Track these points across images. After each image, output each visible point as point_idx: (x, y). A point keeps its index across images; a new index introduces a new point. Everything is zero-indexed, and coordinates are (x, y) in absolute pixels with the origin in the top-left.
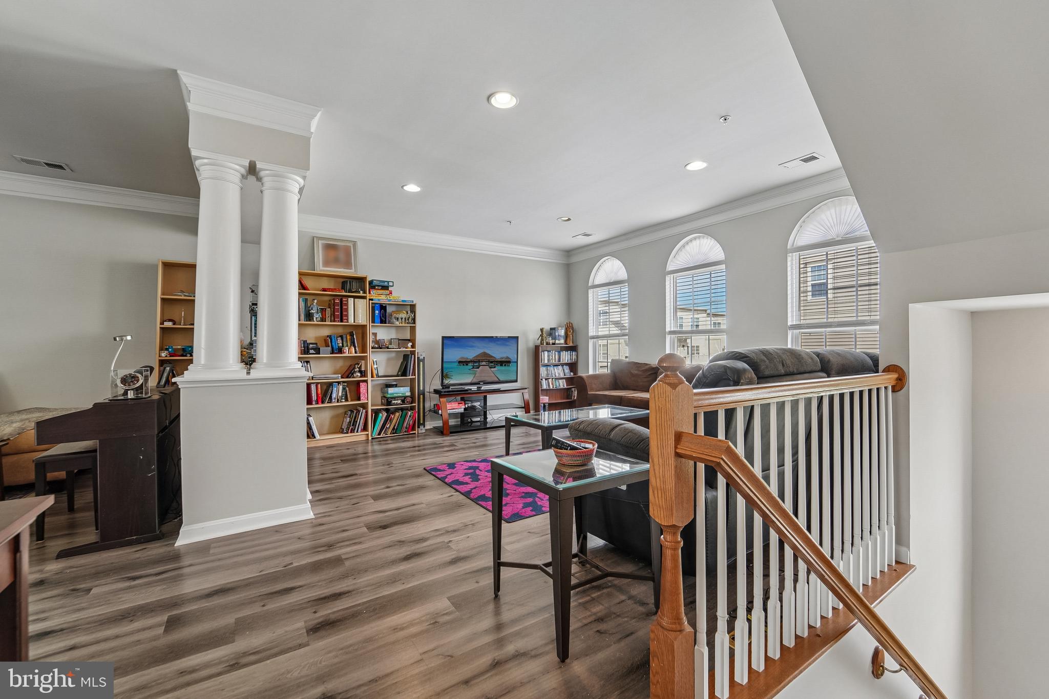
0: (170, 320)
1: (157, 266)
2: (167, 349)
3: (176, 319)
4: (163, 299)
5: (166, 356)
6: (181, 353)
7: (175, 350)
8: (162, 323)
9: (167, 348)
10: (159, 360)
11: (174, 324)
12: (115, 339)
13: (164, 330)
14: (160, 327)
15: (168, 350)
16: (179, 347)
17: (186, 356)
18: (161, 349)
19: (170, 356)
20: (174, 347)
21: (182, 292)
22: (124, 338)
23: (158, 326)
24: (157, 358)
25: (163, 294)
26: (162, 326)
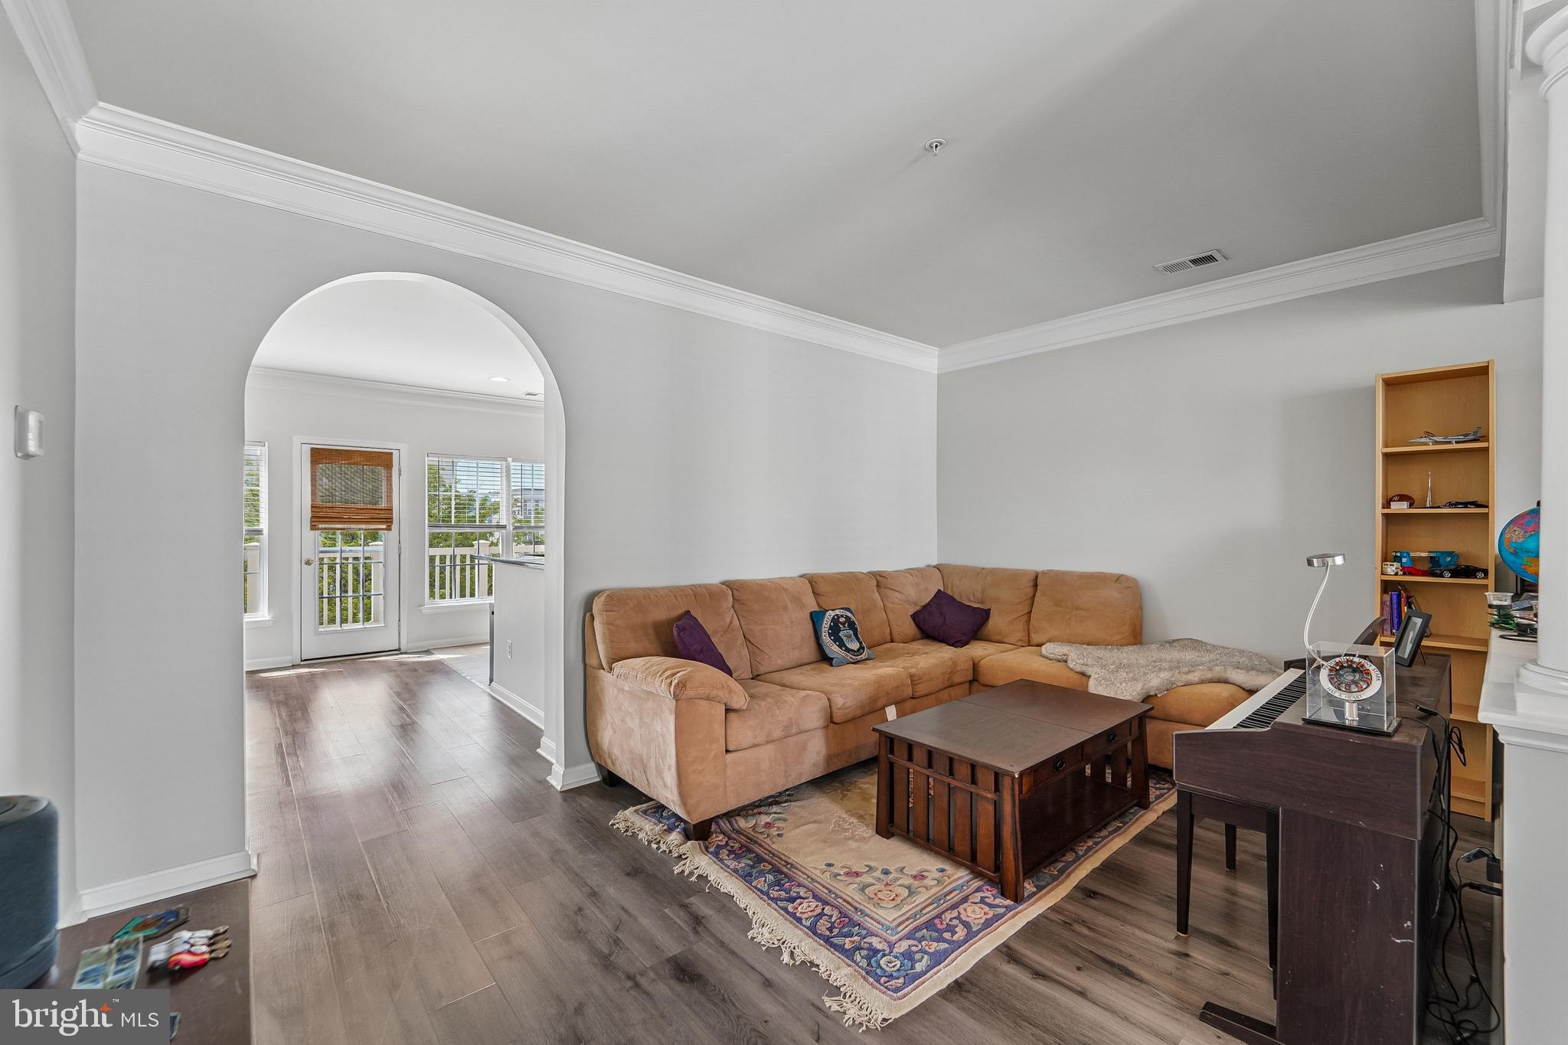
0: (1402, 498)
1: (1372, 391)
2: (1397, 559)
3: (1416, 495)
4: (1386, 456)
5: (1396, 574)
6: (1426, 566)
7: (1414, 560)
8: (1387, 504)
9: (1396, 557)
10: (1382, 580)
11: (1411, 506)
12: (1310, 563)
13: (1388, 518)
14: (1383, 514)
15: (1400, 561)
16: (1423, 555)
17: (1442, 576)
18: (1385, 559)
19: (1404, 574)
20: (1412, 554)
21: (1429, 434)
22: (1330, 560)
23: (1379, 511)
24: (1378, 578)
25: (1386, 445)
26: (1386, 511)
